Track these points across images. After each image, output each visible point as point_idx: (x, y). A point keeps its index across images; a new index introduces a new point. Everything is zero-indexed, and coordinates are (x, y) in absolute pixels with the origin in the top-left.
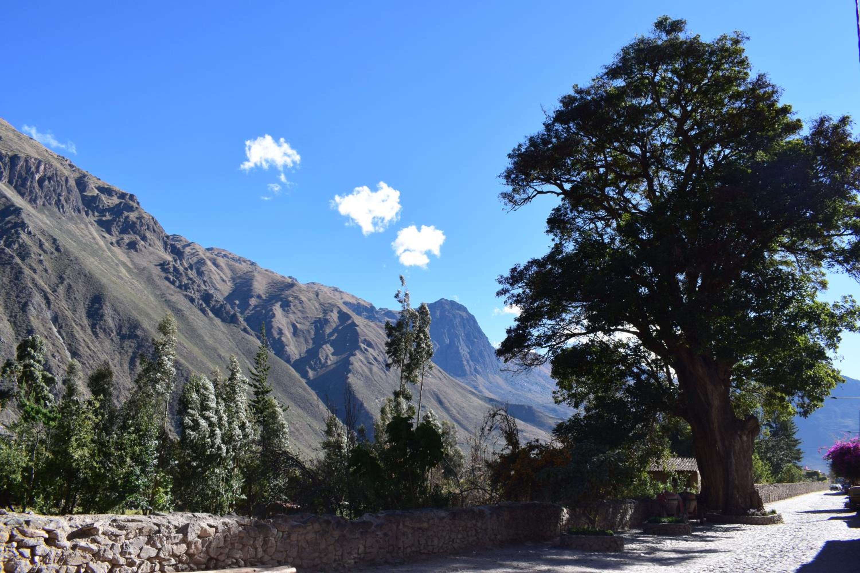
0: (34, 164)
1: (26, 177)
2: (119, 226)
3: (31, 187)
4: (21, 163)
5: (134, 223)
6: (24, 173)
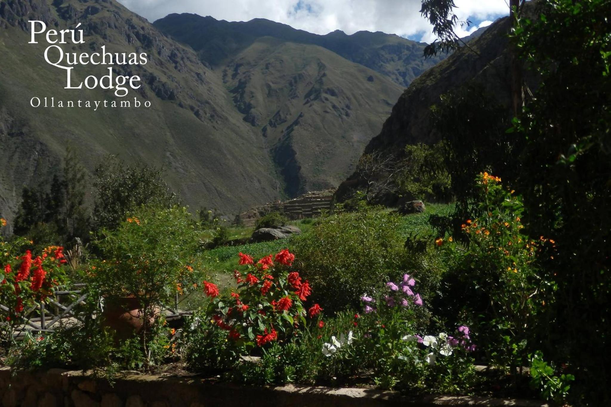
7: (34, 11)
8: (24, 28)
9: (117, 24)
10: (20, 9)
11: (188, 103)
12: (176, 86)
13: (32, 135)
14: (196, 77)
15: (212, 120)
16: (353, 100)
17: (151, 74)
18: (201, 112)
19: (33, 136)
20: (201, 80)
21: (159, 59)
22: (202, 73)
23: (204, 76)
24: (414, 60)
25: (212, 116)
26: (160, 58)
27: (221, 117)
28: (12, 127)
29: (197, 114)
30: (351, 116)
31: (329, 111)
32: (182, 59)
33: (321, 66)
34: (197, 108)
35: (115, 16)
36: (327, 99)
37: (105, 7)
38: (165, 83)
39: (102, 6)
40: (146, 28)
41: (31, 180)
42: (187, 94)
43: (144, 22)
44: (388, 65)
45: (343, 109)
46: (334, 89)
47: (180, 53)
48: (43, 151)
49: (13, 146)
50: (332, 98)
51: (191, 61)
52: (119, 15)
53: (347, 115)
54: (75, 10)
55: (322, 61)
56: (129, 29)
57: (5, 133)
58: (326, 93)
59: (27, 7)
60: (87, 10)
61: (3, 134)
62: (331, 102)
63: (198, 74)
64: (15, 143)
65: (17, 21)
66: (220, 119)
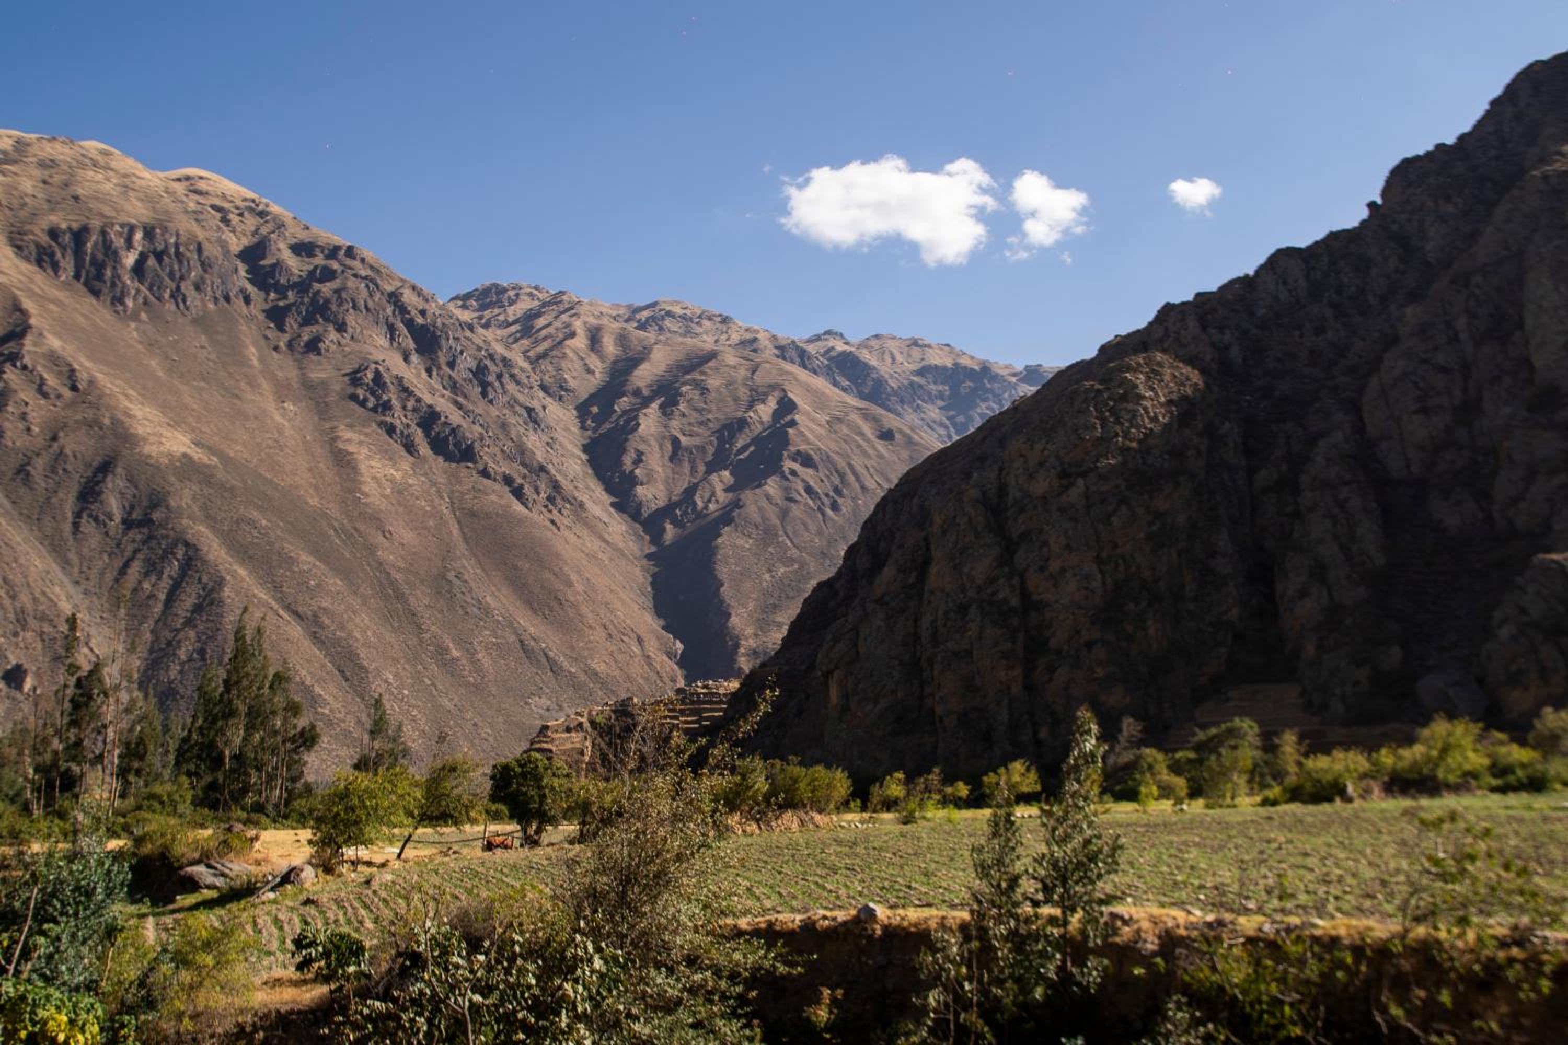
0: (121, 234)
1: (104, 261)
2: (299, 313)
3: (113, 276)
4: (94, 238)
5: (327, 301)
6: (100, 256)
7: (205, 271)
8: (181, 306)
9: (370, 304)
10: (176, 267)
11: (503, 469)
12: (481, 434)
13: (170, 526)
14: (526, 415)
15: (550, 507)
16: (851, 478)
17: (430, 406)
18: (528, 490)
19: (173, 529)
20: (535, 422)
21: (450, 377)
22: (538, 408)
23: (541, 414)
24: (985, 400)
25: (551, 499)
26: (453, 374)
27: (569, 502)
28: (132, 507)
29: (518, 493)
30: (844, 509)
31: (798, 498)
32: (499, 377)
33: (786, 407)
34: (519, 481)
35: (367, 286)
36: (793, 473)
37: (350, 268)
38: (459, 426)
39: (344, 265)
40: (429, 313)
41: (157, 622)
42: (502, 451)
43: (427, 300)
44: (930, 406)
45: (827, 495)
46: (812, 453)
47: (497, 365)
48: (190, 559)
49: (130, 548)
50: (806, 473)
51: (518, 383)
52: (378, 287)
53: (835, 507)
54: (288, 270)
55: (790, 395)
56: (394, 312)
57: (118, 518)
58: (795, 460)
59: (192, 263)
60: (312, 273)
61: (111, 520)
62: (803, 480)
63: (530, 410)
64: (134, 541)
65: (168, 291)
66: (568, 506)
